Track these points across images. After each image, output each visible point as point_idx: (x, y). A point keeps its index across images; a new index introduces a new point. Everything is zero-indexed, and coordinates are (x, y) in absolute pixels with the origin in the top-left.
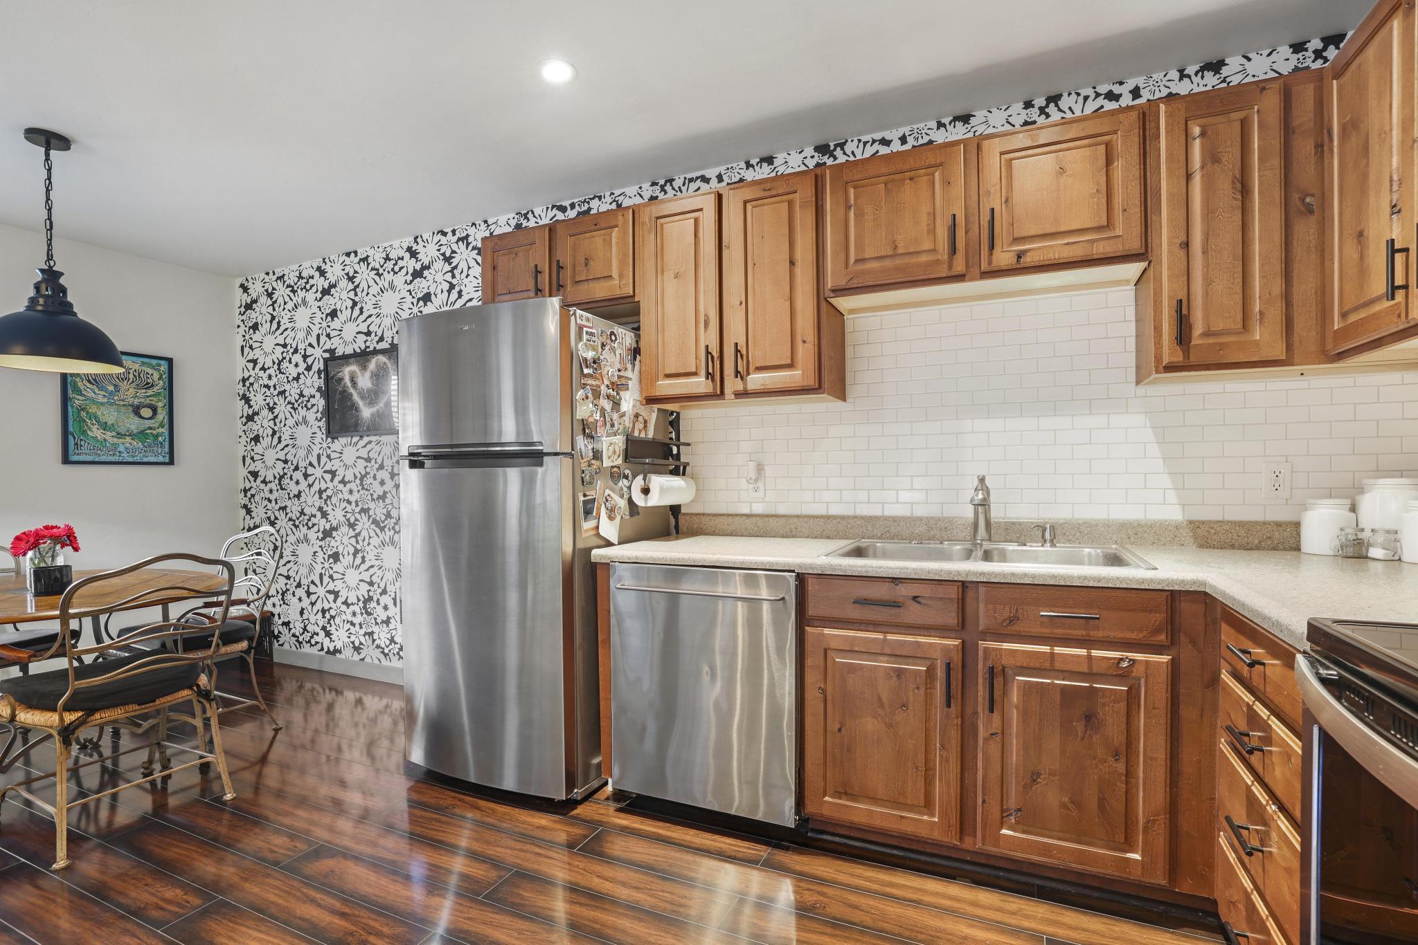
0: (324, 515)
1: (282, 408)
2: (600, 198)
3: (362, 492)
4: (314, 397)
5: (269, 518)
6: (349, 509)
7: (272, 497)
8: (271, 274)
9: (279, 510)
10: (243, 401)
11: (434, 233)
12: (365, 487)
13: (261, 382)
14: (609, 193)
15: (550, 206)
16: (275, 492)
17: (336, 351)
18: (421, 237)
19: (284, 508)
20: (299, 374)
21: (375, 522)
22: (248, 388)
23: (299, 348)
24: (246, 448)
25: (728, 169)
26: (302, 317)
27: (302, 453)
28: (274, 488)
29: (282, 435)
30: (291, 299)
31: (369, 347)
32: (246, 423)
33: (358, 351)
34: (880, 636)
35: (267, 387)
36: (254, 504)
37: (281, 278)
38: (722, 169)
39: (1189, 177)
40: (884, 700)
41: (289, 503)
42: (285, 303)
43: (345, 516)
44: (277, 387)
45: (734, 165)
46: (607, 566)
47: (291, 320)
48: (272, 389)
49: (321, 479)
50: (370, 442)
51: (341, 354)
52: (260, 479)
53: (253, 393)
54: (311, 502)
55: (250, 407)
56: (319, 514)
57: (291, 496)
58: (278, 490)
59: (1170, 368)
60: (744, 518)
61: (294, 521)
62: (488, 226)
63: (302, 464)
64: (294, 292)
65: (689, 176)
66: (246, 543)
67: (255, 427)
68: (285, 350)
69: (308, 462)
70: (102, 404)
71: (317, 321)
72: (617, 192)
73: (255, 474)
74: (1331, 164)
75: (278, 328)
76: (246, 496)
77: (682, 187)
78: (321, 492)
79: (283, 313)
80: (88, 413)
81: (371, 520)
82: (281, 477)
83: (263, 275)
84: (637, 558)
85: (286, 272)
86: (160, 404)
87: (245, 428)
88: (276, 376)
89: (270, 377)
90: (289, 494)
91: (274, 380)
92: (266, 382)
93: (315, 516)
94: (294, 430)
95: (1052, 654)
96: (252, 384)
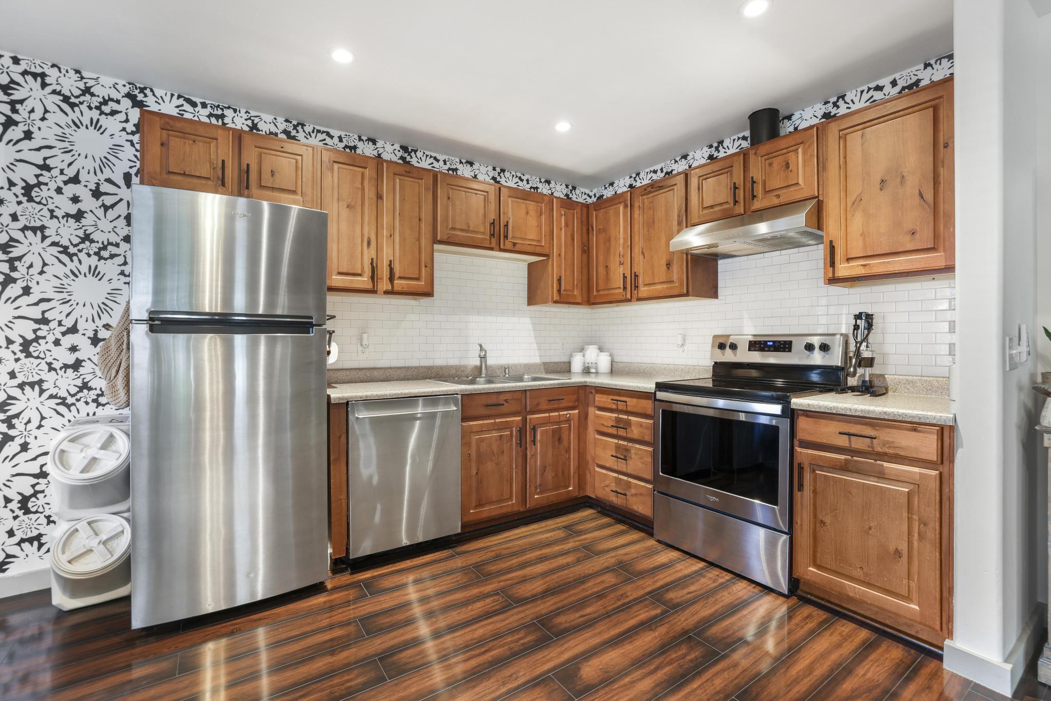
2: (235, 111)
14: (245, 111)
15: (176, 95)
25: (346, 135)
34: (493, 421)
38: (343, 134)
39: (561, 229)
40: (495, 452)
45: (351, 135)
46: (346, 405)
59: (556, 302)
60: (358, 371)
65: (317, 127)
72: (253, 113)
74: (593, 239)
77: (311, 133)
84: (366, 396)
95: (549, 416)
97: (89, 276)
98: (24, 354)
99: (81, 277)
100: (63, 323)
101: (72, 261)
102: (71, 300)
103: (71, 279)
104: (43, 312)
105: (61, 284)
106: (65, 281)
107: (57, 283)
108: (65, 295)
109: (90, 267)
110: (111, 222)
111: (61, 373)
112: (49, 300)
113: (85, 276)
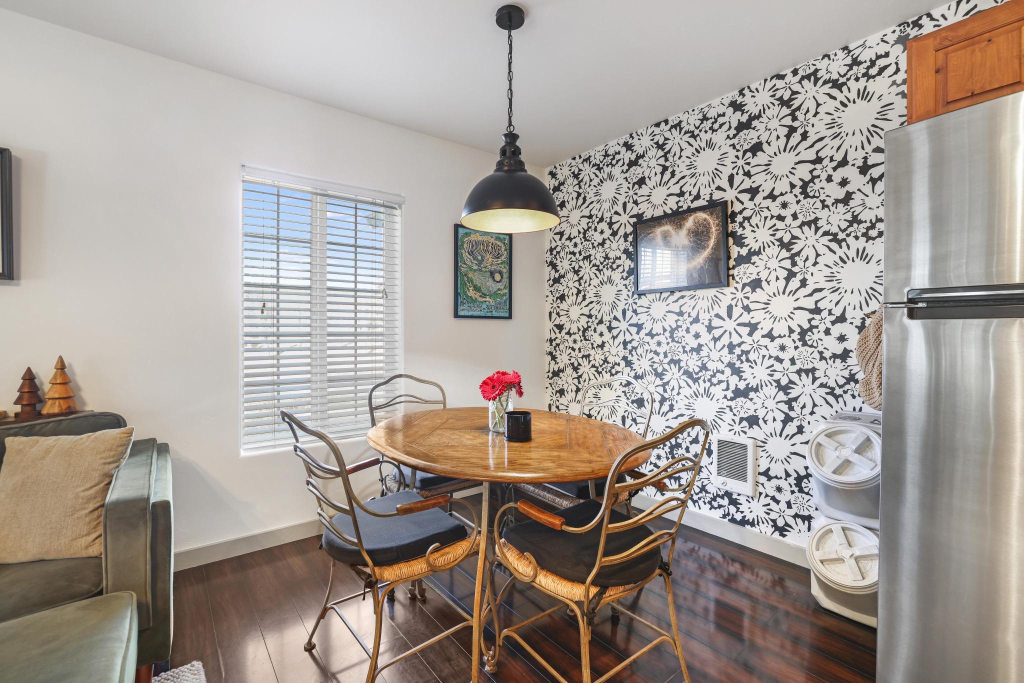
0: (629, 364)
1: (587, 270)
3: (671, 344)
4: (620, 258)
5: (572, 364)
6: (656, 359)
7: (576, 347)
8: (577, 157)
9: (582, 358)
10: (550, 267)
11: (766, 80)
12: (676, 339)
13: (567, 250)
16: (579, 342)
17: (644, 215)
18: (749, 87)
19: (587, 356)
20: (604, 240)
21: (686, 373)
22: (555, 256)
23: (604, 217)
24: (552, 306)
26: (608, 190)
27: (606, 309)
28: (578, 339)
29: (586, 293)
30: (597, 176)
31: (682, 207)
32: (553, 285)
33: (669, 212)
35: (574, 254)
36: (559, 352)
37: (587, 160)
41: (592, 352)
42: (591, 180)
43: (652, 366)
44: (583, 253)
47: (597, 194)
48: (577, 255)
49: (626, 332)
50: (683, 297)
51: (649, 216)
52: (564, 332)
53: (559, 260)
54: (615, 352)
55: (557, 271)
56: (623, 363)
57: (595, 346)
58: (581, 341)
61: (597, 368)
62: (850, 51)
63: (606, 318)
64: (599, 169)
66: (550, 384)
67: (561, 288)
68: (591, 220)
69: (612, 316)
70: (475, 271)
71: (622, 191)
73: (560, 327)
75: (584, 203)
76: (551, 345)
78: (625, 343)
79: (589, 190)
80: (468, 278)
81: (682, 371)
82: (585, 330)
83: (570, 161)
85: (592, 154)
86: (505, 270)
87: (552, 289)
88: (582, 243)
89: (576, 245)
90: (592, 344)
91: (580, 247)
92: (572, 249)
93: (619, 365)
94: (599, 289)
96: (558, 253)
97: (857, 260)
98: (801, 343)
99: (849, 262)
100: (833, 312)
101: (841, 247)
102: (840, 288)
103: (840, 266)
104: (817, 302)
105: (831, 273)
106: (835, 269)
107: (827, 272)
108: (834, 284)
109: (858, 250)
110: (879, 195)
111: (830, 362)
112: (821, 290)
113: (853, 261)
